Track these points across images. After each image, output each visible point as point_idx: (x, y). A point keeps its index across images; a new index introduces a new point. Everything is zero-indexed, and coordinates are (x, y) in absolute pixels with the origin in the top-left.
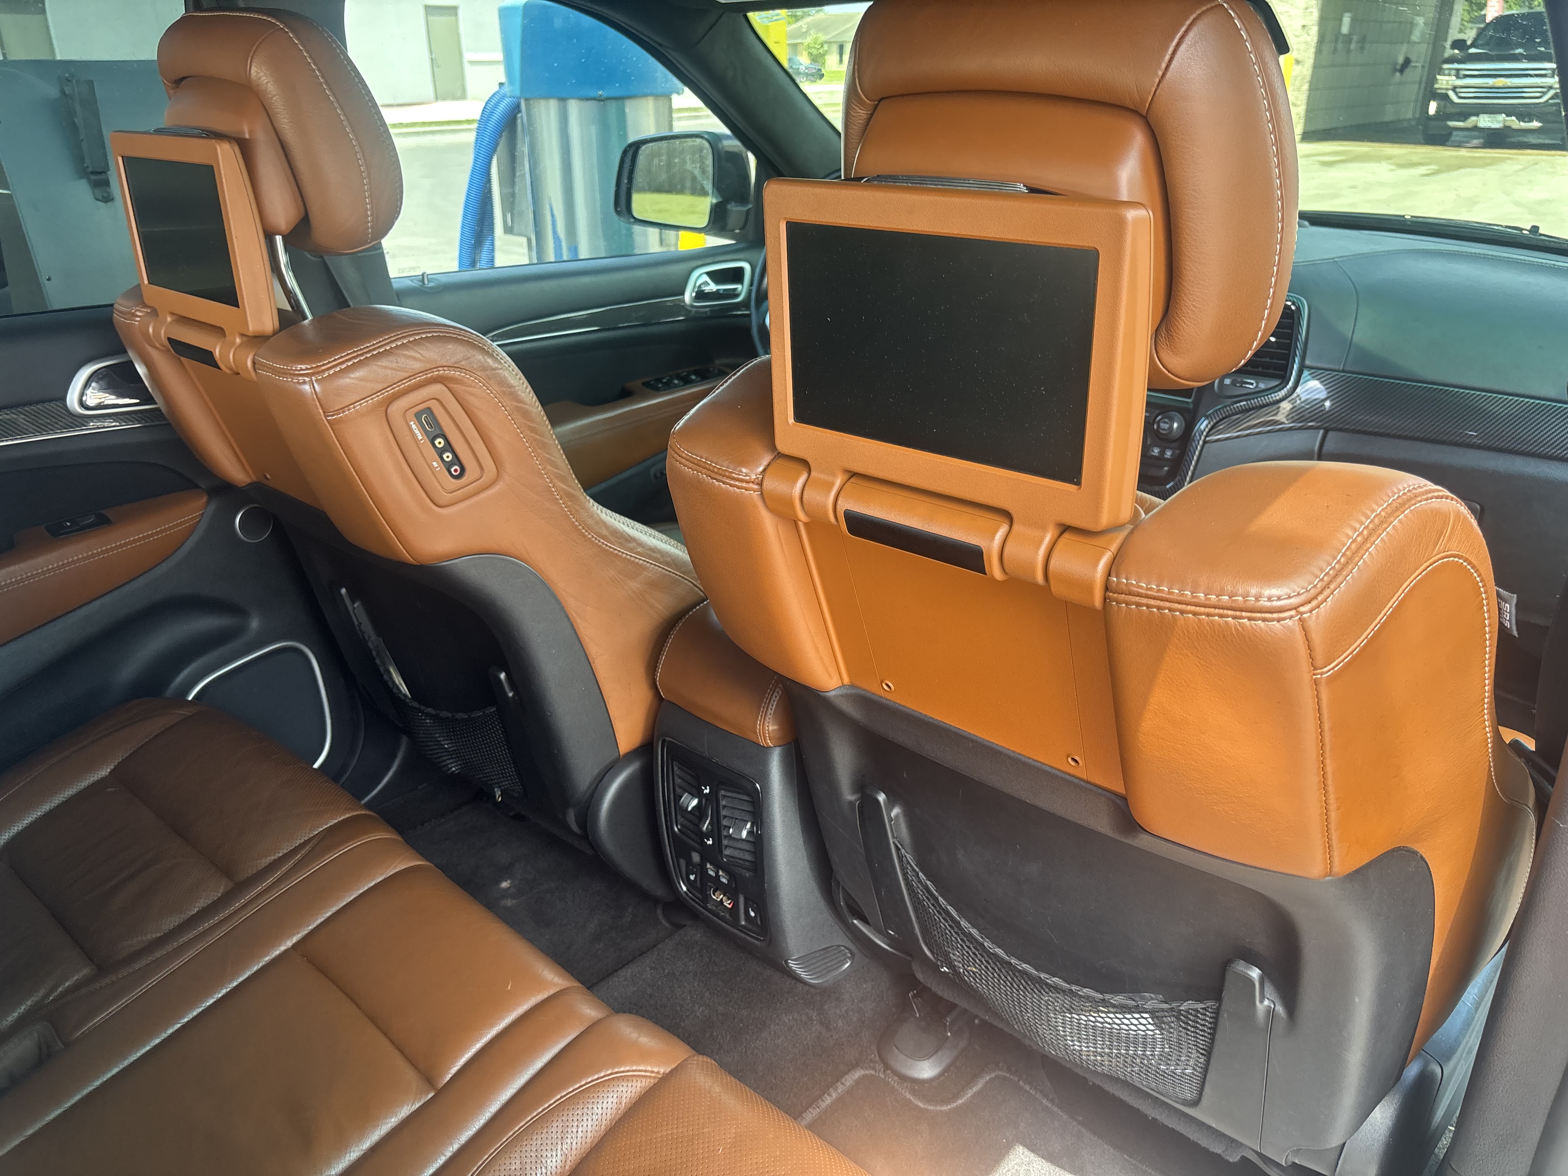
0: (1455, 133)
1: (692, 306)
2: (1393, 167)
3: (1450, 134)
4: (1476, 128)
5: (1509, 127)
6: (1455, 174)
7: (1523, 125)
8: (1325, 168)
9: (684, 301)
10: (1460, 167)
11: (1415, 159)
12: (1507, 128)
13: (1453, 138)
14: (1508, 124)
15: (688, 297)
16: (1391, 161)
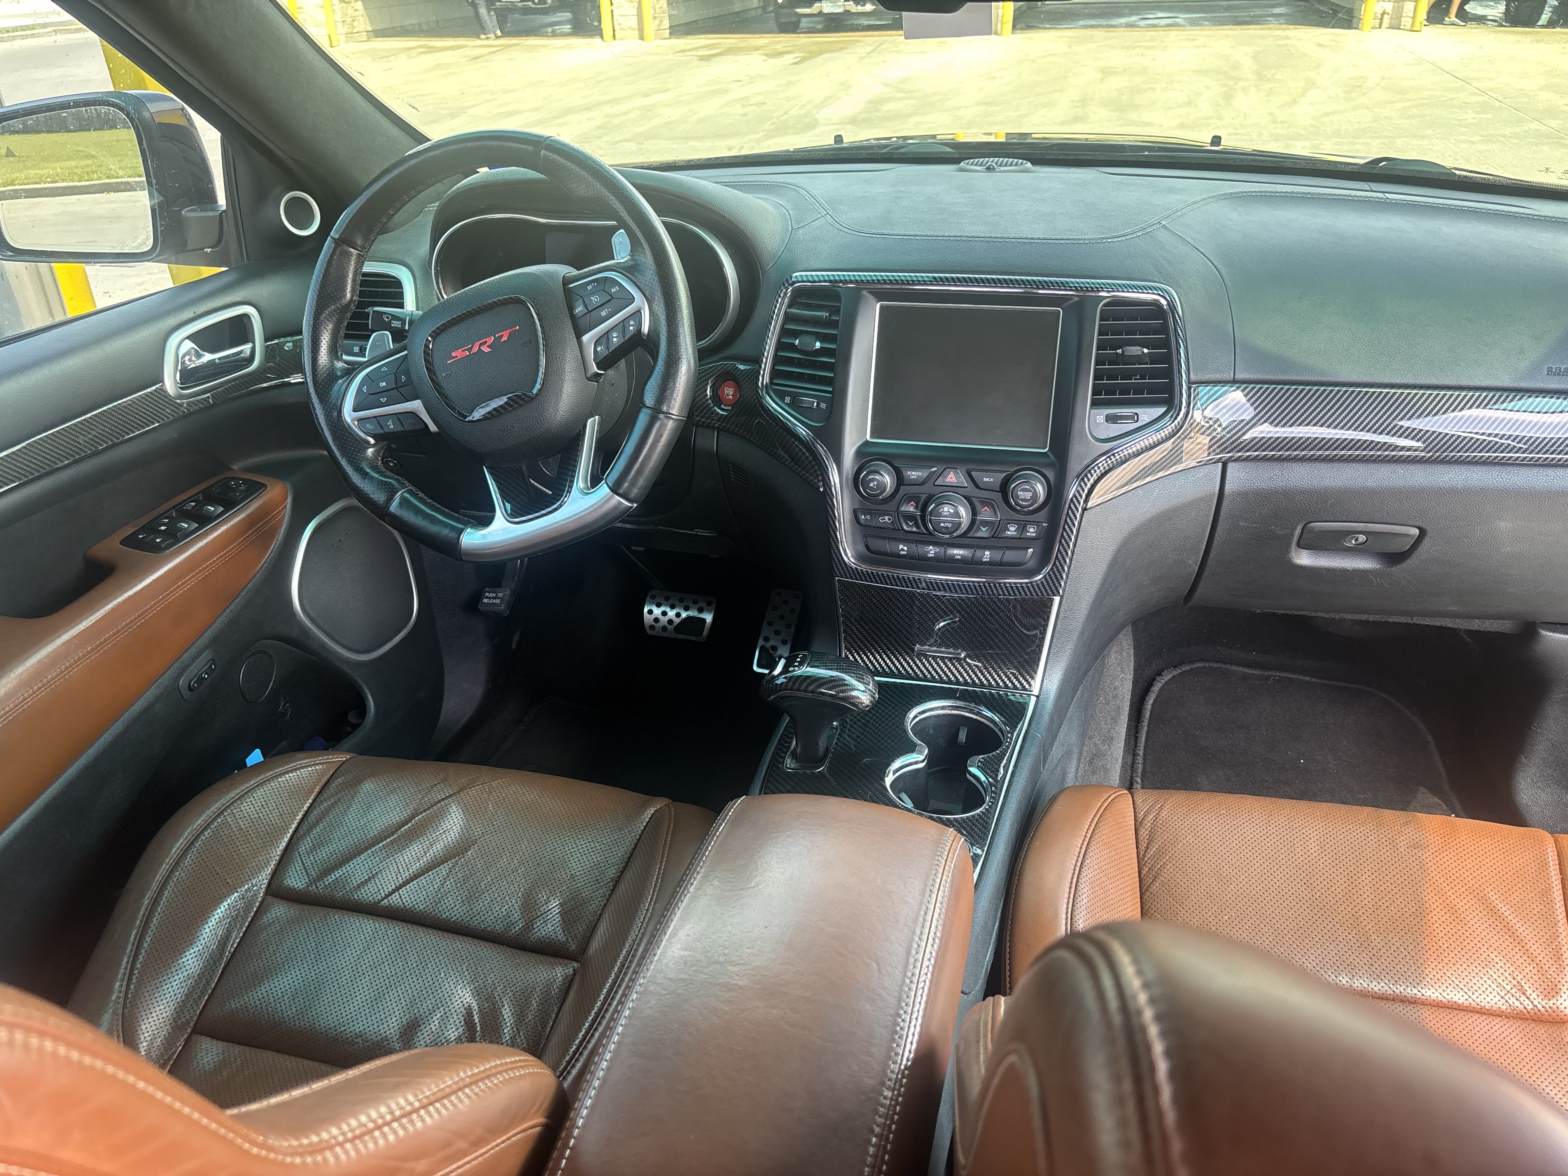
0: (803, 20)
1: (181, 397)
2: (765, 58)
3: (799, 22)
4: (820, 13)
5: (849, 11)
6: (819, 59)
7: (860, 9)
8: (703, 63)
9: (165, 391)
10: (821, 53)
11: (779, 47)
12: (847, 12)
13: (802, 25)
14: (848, 8)
15: (170, 383)
16: (761, 52)
